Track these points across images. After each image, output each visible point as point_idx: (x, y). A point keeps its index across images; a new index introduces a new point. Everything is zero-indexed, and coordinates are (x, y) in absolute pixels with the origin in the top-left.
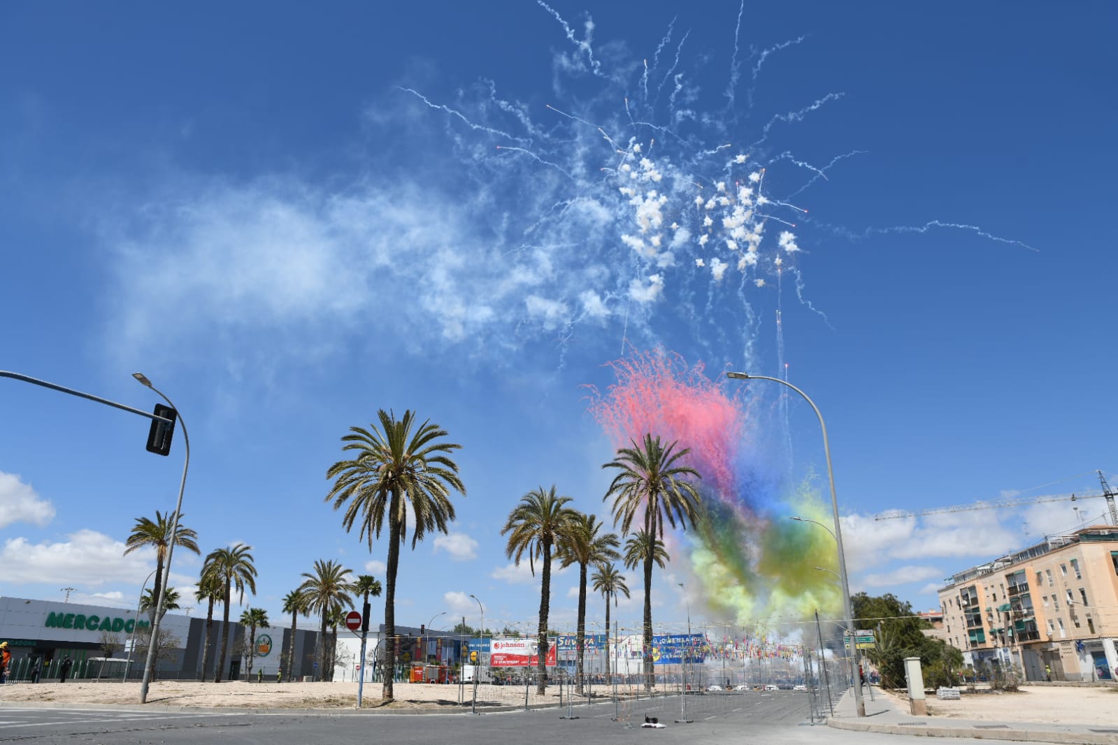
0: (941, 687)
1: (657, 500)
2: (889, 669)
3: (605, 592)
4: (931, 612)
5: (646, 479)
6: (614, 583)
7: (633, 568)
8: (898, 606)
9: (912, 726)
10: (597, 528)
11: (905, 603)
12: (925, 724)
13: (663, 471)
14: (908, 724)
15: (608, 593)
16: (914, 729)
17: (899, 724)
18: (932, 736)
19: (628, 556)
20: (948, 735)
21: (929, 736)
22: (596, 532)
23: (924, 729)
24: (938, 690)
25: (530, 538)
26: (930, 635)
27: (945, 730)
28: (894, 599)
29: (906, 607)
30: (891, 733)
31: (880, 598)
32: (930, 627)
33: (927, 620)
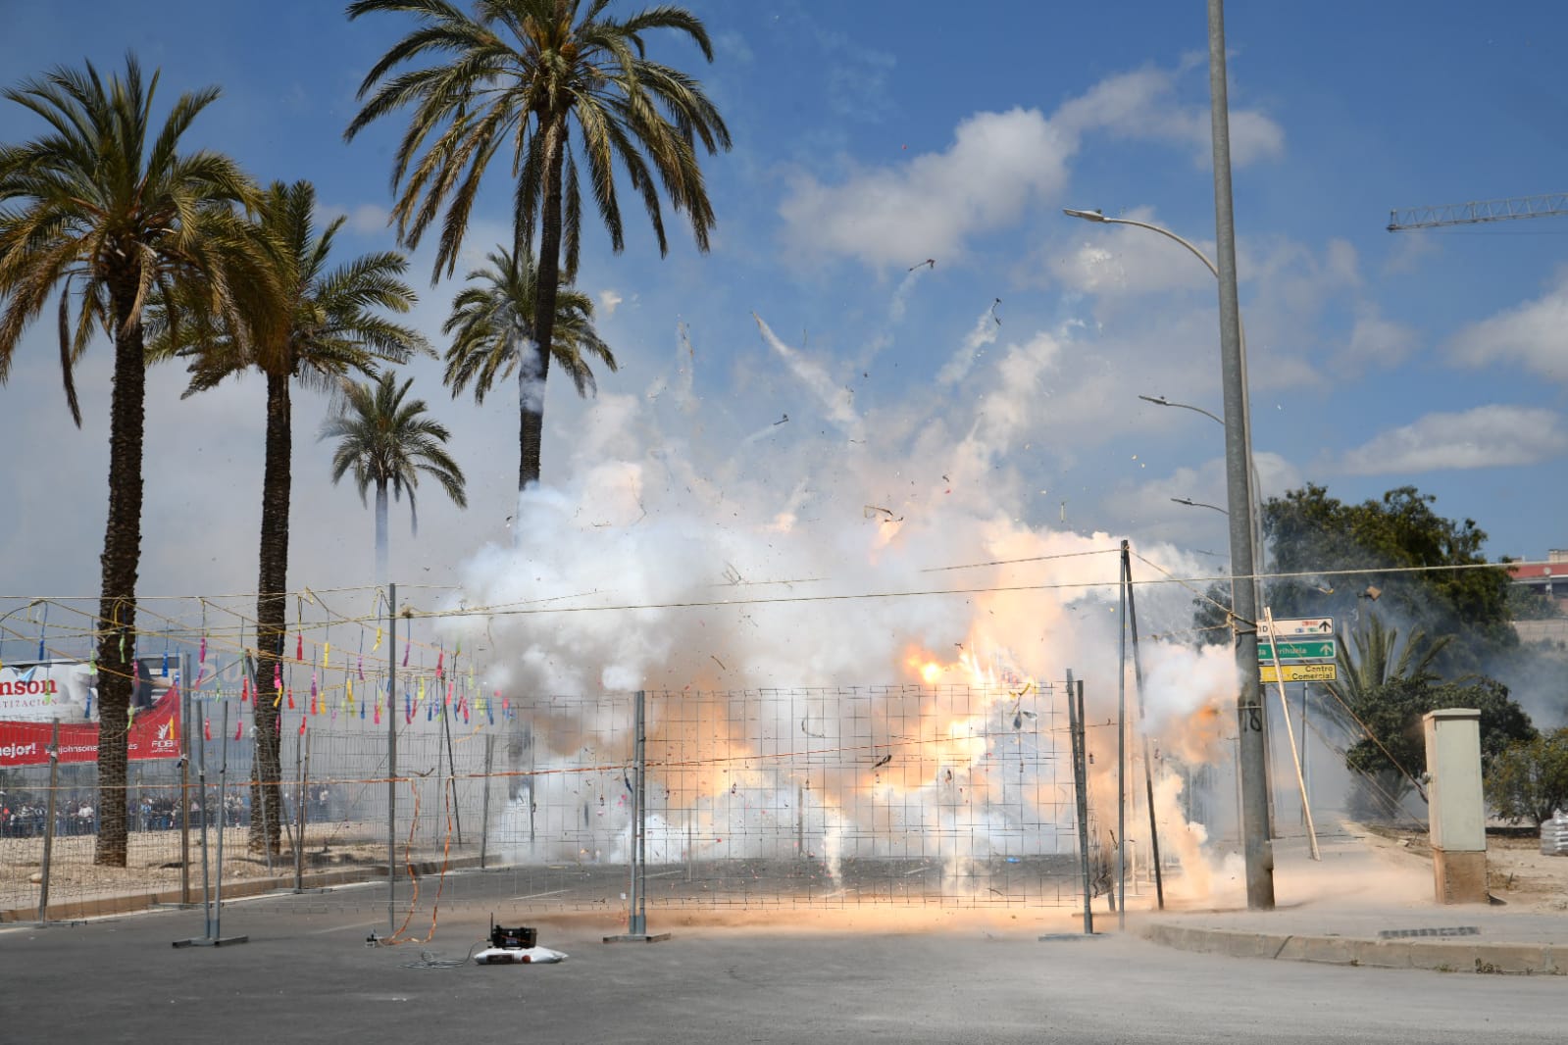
0: (1557, 813)
1: (563, 135)
2: (1381, 754)
3: (373, 485)
4: (1553, 560)
5: (520, 50)
6: (405, 449)
7: (480, 395)
8: (1437, 538)
9: (1428, 941)
10: (327, 236)
11: (1460, 526)
12: (1472, 931)
13: (589, 23)
14: (1414, 933)
15: (382, 484)
16: (1433, 948)
17: (1385, 934)
18: (1491, 971)
19: (459, 349)
20: (1550, 967)
21: (1479, 971)
22: (322, 251)
23: (1466, 949)
24: (1545, 824)
25: (53, 274)
26: (1539, 638)
27: (1535, 951)
28: (1424, 510)
29: (1465, 541)
30: (1354, 964)
31: (1373, 507)
32: (1548, 612)
33: (1539, 588)
